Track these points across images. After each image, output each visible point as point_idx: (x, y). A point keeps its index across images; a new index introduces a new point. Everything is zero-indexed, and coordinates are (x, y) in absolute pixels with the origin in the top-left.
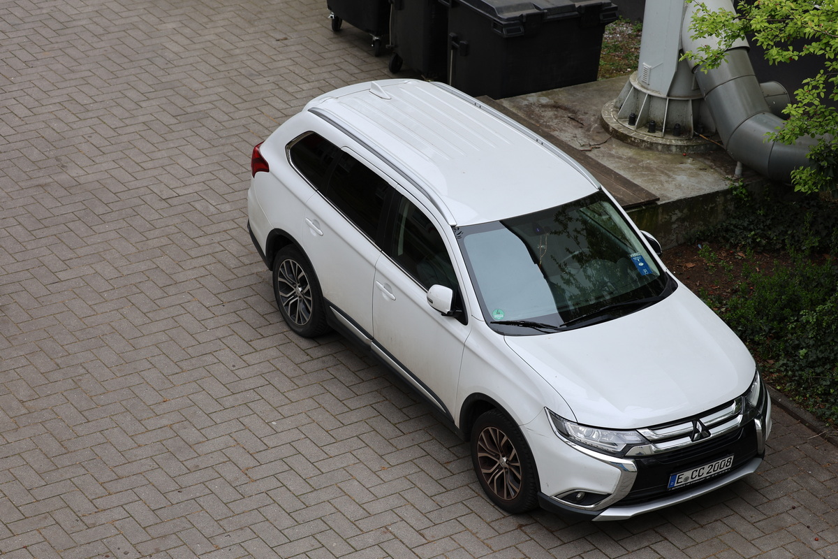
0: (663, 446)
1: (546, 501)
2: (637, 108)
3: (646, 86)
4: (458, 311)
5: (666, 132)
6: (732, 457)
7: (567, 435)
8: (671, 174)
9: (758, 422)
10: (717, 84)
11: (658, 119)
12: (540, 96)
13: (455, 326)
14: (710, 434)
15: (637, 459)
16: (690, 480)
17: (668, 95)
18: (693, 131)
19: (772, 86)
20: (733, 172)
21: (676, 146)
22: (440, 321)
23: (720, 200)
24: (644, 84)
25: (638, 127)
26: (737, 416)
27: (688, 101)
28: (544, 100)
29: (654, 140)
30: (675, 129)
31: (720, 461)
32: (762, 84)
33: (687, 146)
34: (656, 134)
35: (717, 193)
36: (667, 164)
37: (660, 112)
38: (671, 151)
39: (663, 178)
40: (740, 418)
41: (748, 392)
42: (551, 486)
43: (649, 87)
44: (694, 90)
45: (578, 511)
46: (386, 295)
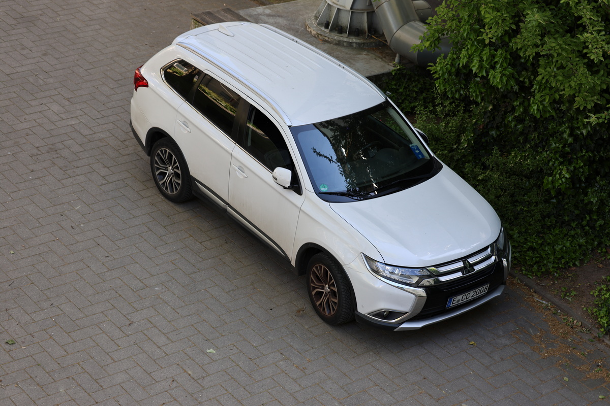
0: (443, 279)
1: (363, 318)
2: (330, 18)
5: (350, 34)
9: (505, 263)
10: (383, 1)
11: (344, 25)
12: (265, 9)
14: (475, 270)
16: (461, 302)
17: (351, 9)
18: (367, 33)
19: (420, 3)
20: (393, 60)
21: (356, 43)
22: (282, 193)
23: (385, 79)
24: (335, 1)
25: (331, 30)
26: (491, 256)
27: (364, 12)
28: (268, 11)
29: (341, 39)
30: (355, 31)
31: (480, 288)
33: (364, 43)
34: (343, 35)
35: (383, 74)
36: (350, 55)
37: (345, 20)
38: (353, 46)
40: (493, 258)
41: (496, 242)
42: (365, 307)
43: (338, 4)
44: (368, 5)
45: (384, 324)
46: (240, 174)
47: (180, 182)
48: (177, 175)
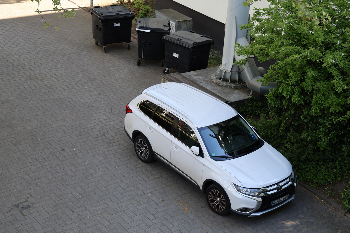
1: (234, 212)
2: (222, 75)
3: (224, 69)
4: (201, 154)
6: (288, 195)
7: (240, 191)
8: (232, 94)
10: (245, 68)
11: (228, 78)
13: (200, 158)
14: (282, 188)
16: (277, 203)
17: (231, 71)
18: (238, 82)
19: (261, 68)
20: (250, 93)
21: (233, 86)
22: (195, 157)
25: (222, 81)
26: (289, 182)
27: (236, 73)
28: (195, 73)
29: (227, 84)
30: (233, 81)
31: (285, 196)
32: (258, 68)
33: (236, 86)
36: (231, 91)
37: (228, 76)
38: (232, 88)
39: (230, 95)
43: (225, 69)
44: (238, 70)
45: (244, 214)
46: (175, 149)
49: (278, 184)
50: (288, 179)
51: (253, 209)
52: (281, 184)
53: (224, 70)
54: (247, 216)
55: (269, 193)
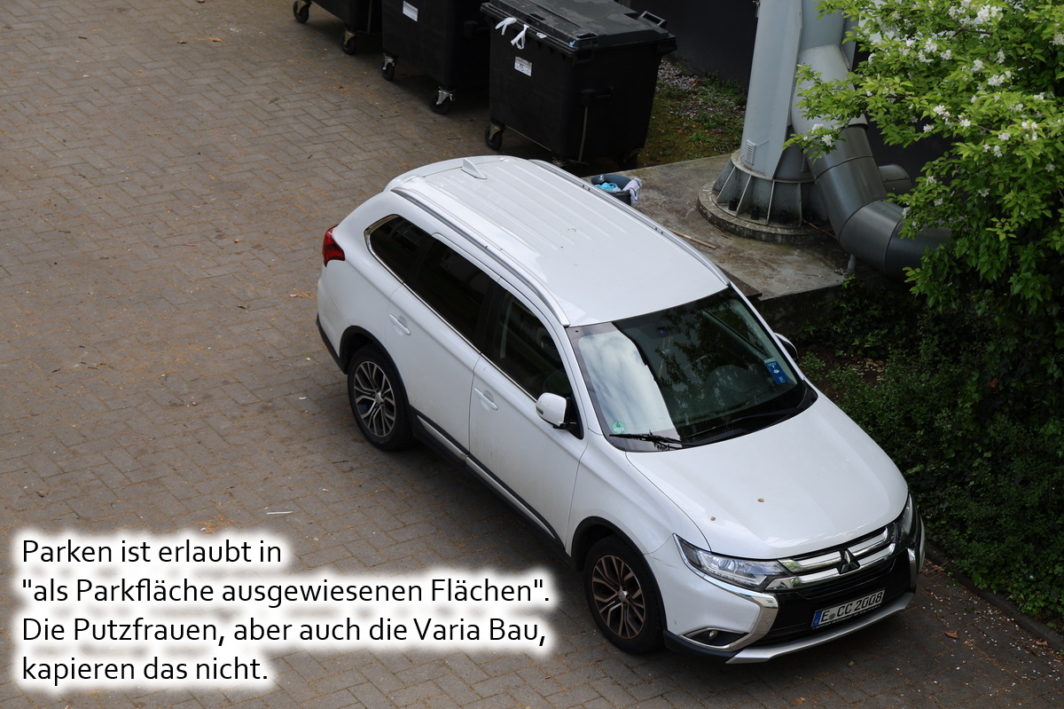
1: (675, 641)
2: (739, 192)
3: (750, 166)
4: (573, 423)
5: (772, 219)
6: (883, 592)
7: (699, 566)
8: (775, 266)
9: (912, 553)
10: (829, 166)
11: (763, 204)
13: (569, 440)
14: (859, 566)
15: (780, 594)
16: (836, 618)
17: (775, 177)
18: (801, 219)
19: (892, 169)
20: (845, 266)
21: (782, 235)
22: (551, 435)
23: (829, 297)
24: (747, 165)
25: (740, 213)
26: (889, 544)
27: (796, 184)
29: (757, 228)
30: (781, 216)
31: (870, 596)
32: (882, 168)
33: (795, 236)
34: (760, 221)
35: (827, 290)
36: (771, 255)
37: (765, 195)
38: (776, 240)
39: (767, 271)
40: (892, 548)
41: (900, 519)
42: (679, 623)
43: (754, 168)
44: (804, 172)
45: (710, 653)
46: (486, 404)
47: (393, 419)
48: (389, 406)
49: (842, 548)
50: (885, 534)
51: (746, 634)
52: (856, 550)
53: (748, 172)
54: (721, 659)
55: (806, 579)
